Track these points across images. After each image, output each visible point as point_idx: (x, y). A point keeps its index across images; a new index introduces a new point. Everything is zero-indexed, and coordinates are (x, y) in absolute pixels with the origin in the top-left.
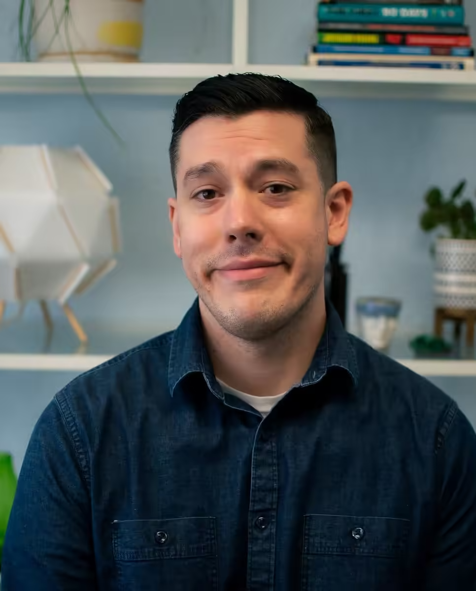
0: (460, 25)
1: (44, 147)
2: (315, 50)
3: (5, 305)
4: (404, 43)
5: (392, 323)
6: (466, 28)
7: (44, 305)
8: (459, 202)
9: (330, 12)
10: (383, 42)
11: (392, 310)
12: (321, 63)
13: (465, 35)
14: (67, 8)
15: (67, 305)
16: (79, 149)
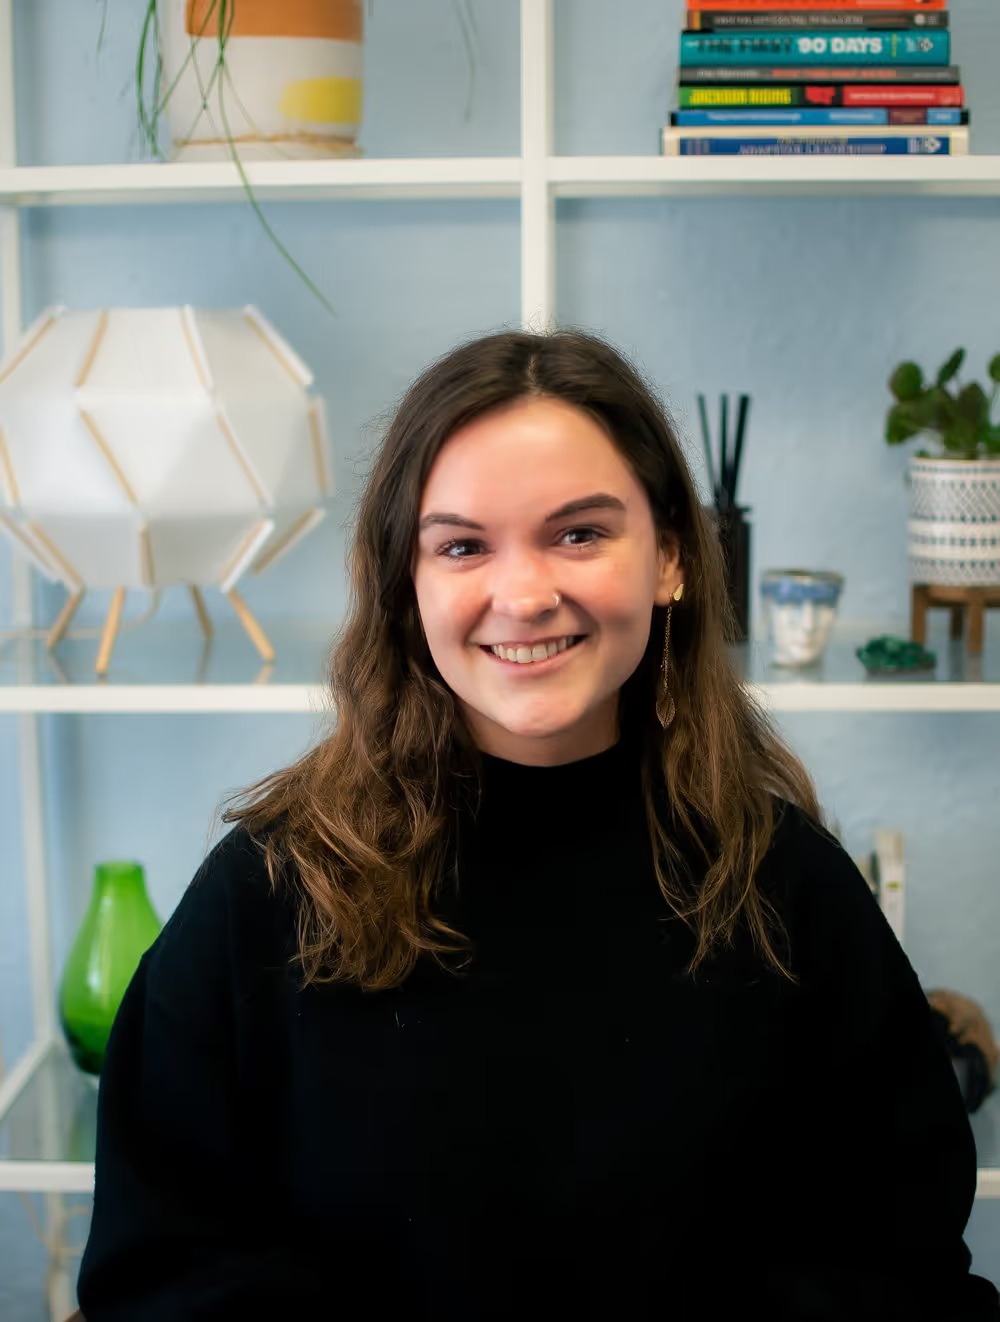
0: (944, 64)
1: (188, 311)
2: (674, 121)
3: (124, 594)
4: (838, 104)
5: (826, 615)
6: (956, 69)
7: (196, 593)
8: (953, 387)
9: (701, 48)
10: (801, 104)
11: (827, 592)
12: (685, 147)
13: (955, 84)
14: (221, 60)
15: (235, 592)
16: (250, 309)
